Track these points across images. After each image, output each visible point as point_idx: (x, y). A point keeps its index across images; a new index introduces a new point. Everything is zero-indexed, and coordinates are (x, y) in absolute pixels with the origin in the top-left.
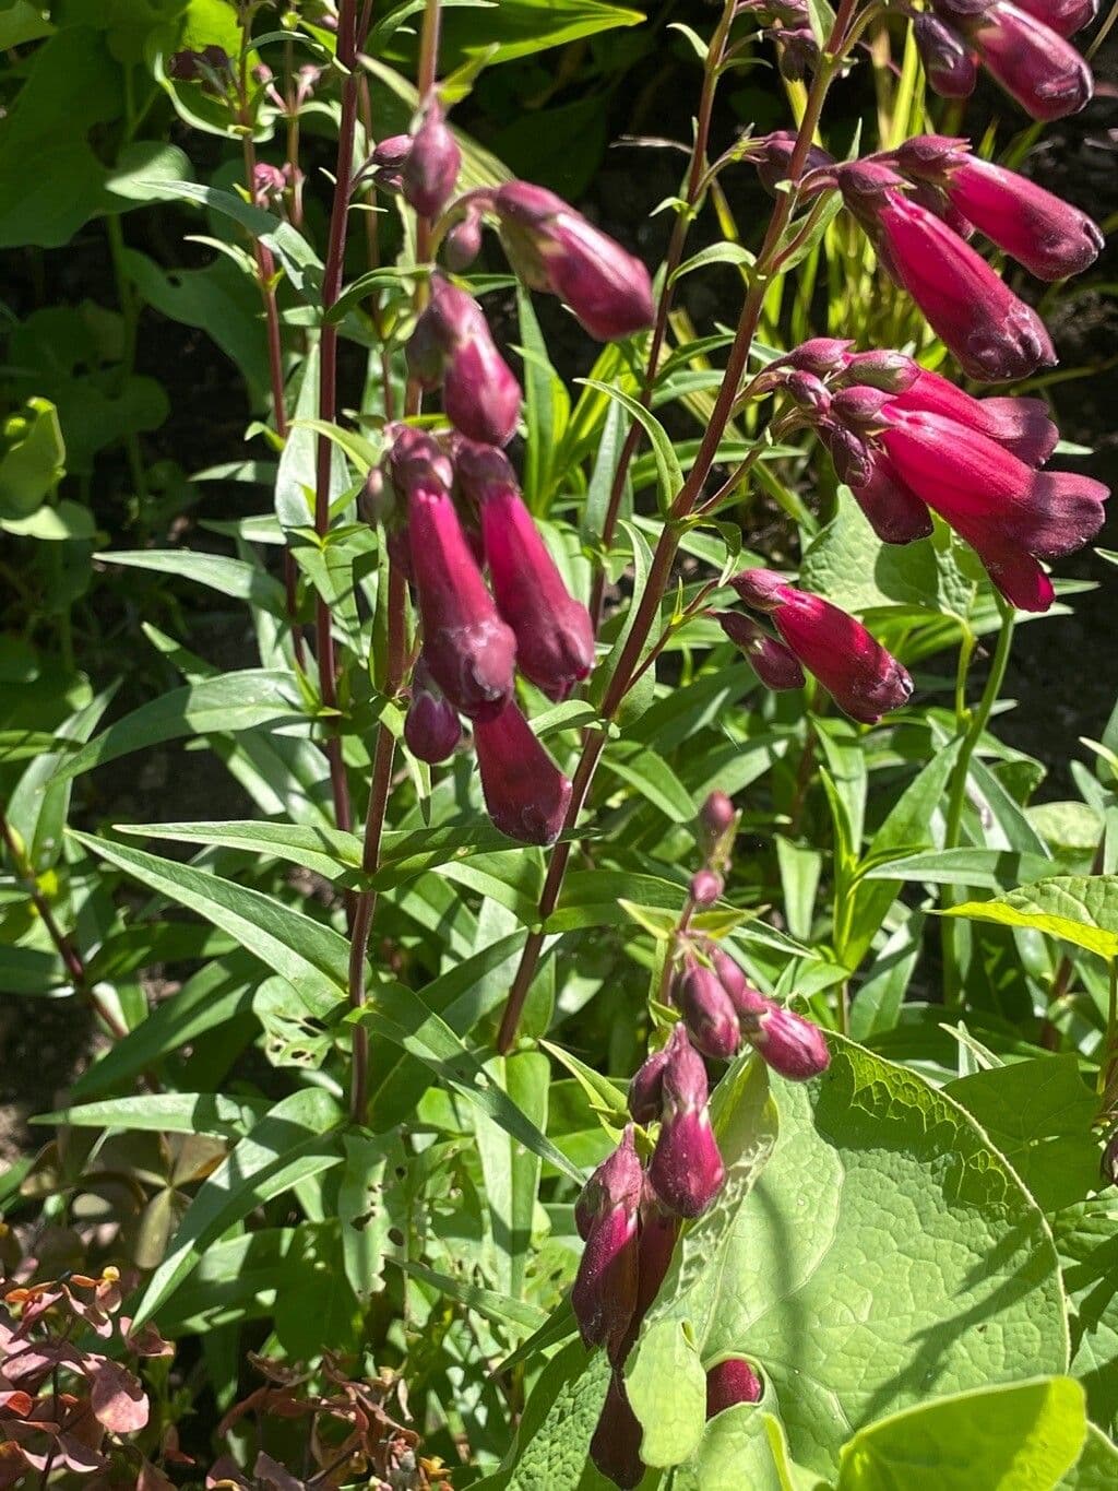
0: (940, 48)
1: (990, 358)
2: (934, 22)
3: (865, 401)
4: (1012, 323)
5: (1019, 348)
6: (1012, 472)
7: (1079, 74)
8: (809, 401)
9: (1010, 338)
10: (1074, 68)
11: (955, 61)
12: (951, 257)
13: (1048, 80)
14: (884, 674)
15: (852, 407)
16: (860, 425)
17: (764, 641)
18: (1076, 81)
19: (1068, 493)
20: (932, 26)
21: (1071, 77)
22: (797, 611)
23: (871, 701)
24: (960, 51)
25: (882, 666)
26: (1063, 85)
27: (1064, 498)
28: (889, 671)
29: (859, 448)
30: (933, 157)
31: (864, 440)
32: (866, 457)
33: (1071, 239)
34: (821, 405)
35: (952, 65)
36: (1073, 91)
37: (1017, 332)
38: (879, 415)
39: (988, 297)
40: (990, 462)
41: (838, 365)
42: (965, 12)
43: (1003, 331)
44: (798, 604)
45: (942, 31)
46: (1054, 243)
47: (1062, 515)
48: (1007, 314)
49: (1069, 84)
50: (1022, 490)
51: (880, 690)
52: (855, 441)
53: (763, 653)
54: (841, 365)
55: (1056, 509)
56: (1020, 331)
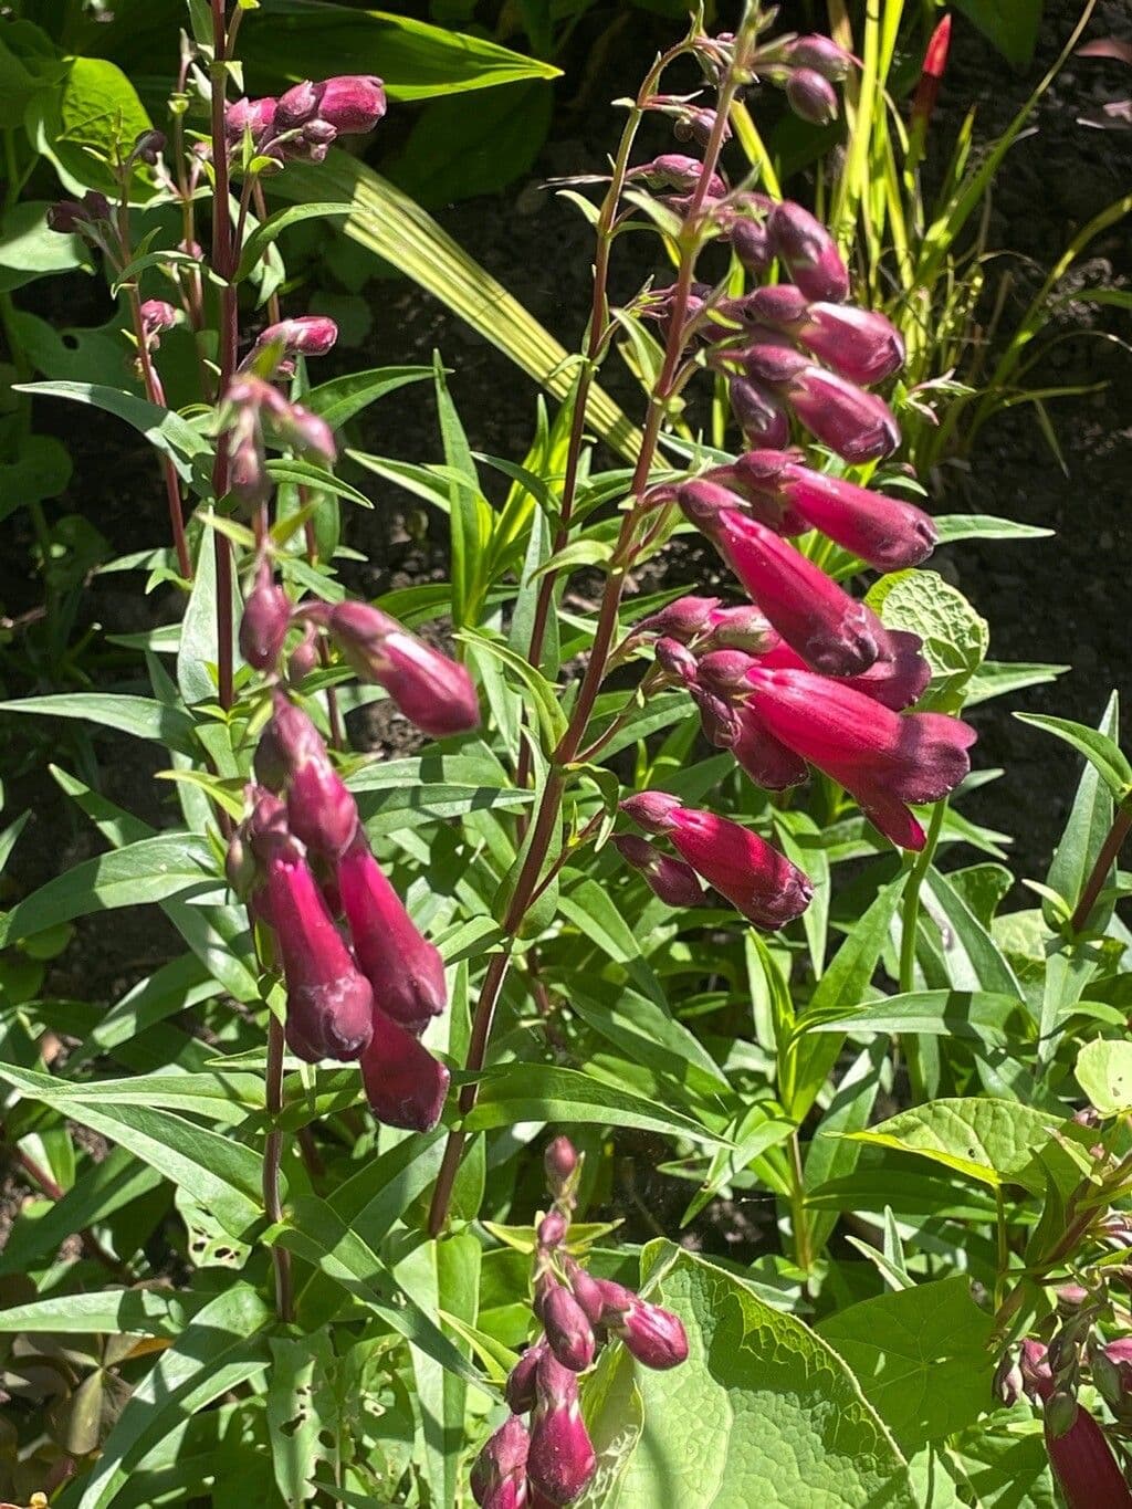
0: (752, 412)
1: (828, 662)
2: (748, 388)
3: (730, 667)
4: (849, 629)
5: (856, 651)
6: (880, 724)
7: (885, 430)
8: (675, 671)
9: (847, 642)
10: (879, 425)
11: (768, 423)
12: (785, 572)
13: (856, 436)
14: (783, 885)
15: (717, 673)
16: (726, 692)
17: (660, 862)
18: (882, 436)
19: (936, 739)
20: (745, 392)
21: (877, 433)
22: (692, 833)
23: (772, 912)
24: (772, 414)
25: (781, 877)
26: (870, 441)
27: (931, 746)
28: (788, 881)
29: (727, 714)
30: (768, 474)
31: (730, 704)
32: (733, 721)
33: (904, 540)
34: (687, 673)
35: (764, 426)
36: (880, 445)
37: (853, 636)
38: (743, 680)
39: (825, 607)
40: (856, 716)
41: (705, 627)
42: (774, 378)
43: (840, 637)
44: (692, 825)
45: (755, 396)
46: (887, 547)
47: (929, 763)
48: (842, 620)
49: (875, 439)
50: (889, 740)
51: (780, 901)
52: (722, 706)
53: (659, 875)
54: (708, 626)
55: (925, 757)
56: (856, 635)
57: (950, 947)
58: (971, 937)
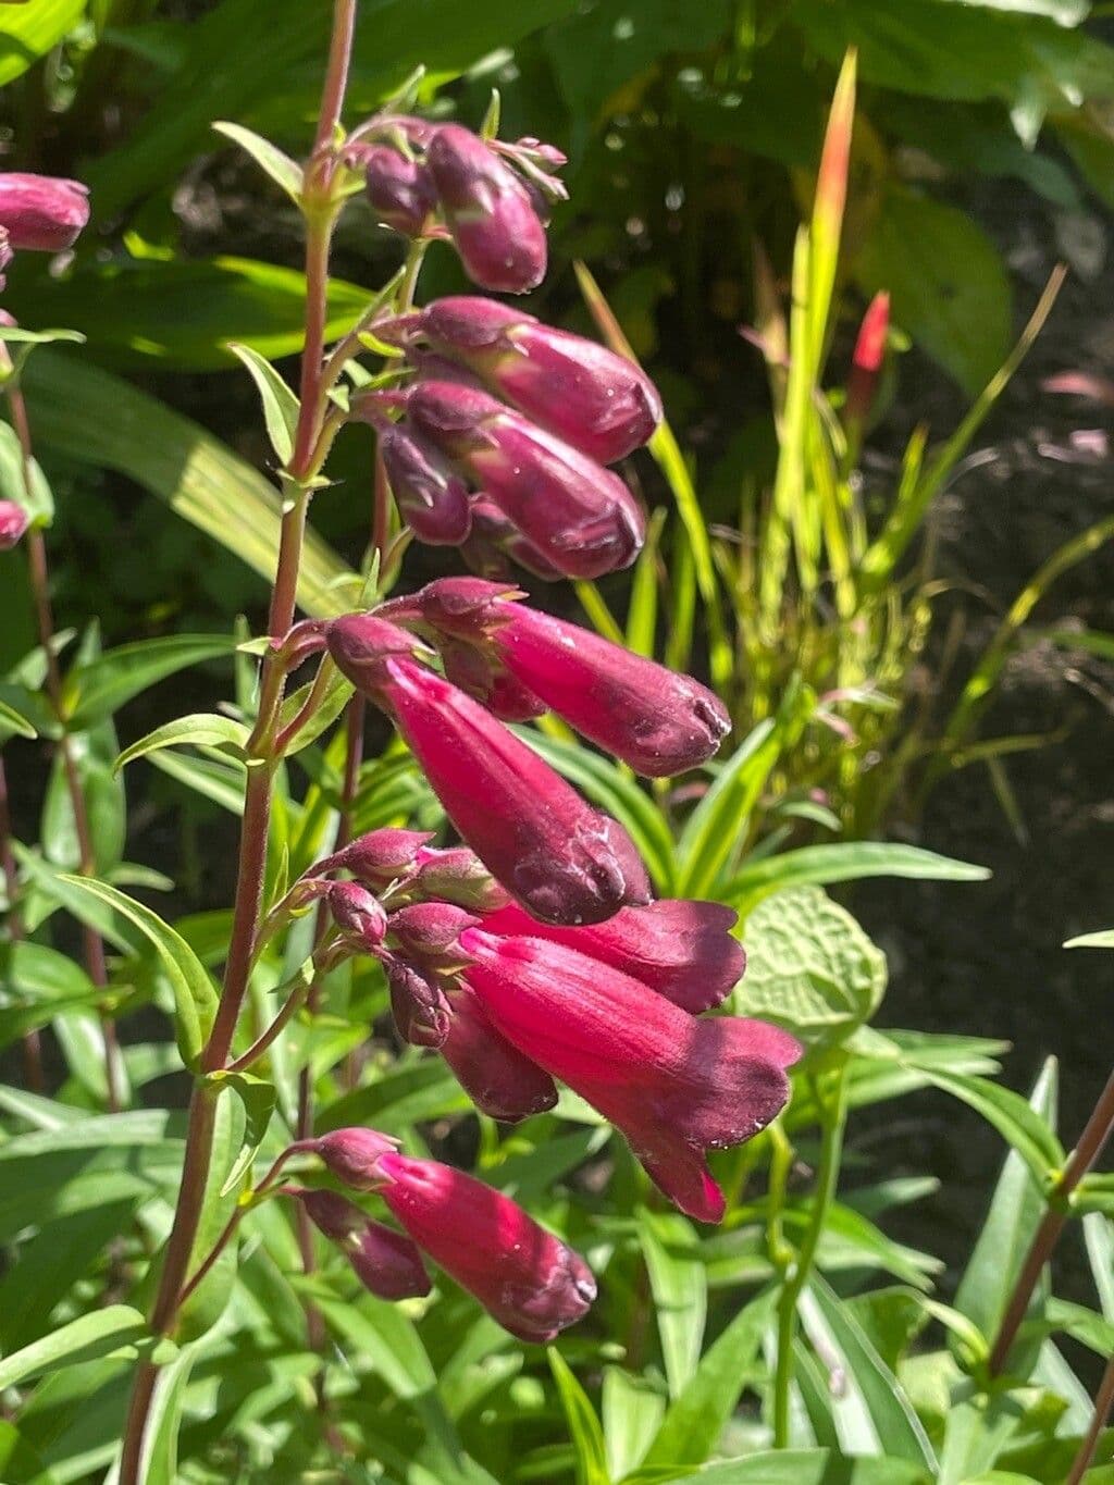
0: (412, 478)
1: (546, 897)
2: (405, 440)
3: (435, 926)
4: (581, 850)
5: (591, 884)
6: (662, 1026)
7: (618, 517)
8: (353, 927)
9: (575, 869)
10: (610, 508)
11: (434, 498)
12: (483, 755)
13: (572, 526)
14: (547, 1277)
15: (416, 934)
16: (427, 963)
17: (366, 1232)
18: (613, 526)
19: (742, 1052)
20: (402, 447)
21: (605, 521)
22: (413, 1192)
23: (528, 1314)
24: (442, 482)
25: (542, 1263)
26: (593, 533)
27: (734, 1062)
28: (555, 1271)
29: (427, 994)
30: (467, 609)
31: (432, 980)
32: (437, 1006)
33: (673, 724)
34: (369, 930)
35: (430, 502)
36: (610, 540)
37: (588, 860)
38: (454, 945)
39: (541, 813)
40: (624, 1011)
41: (408, 868)
42: (446, 427)
43: (565, 861)
44: (412, 1179)
45: (416, 454)
46: (647, 731)
47: (732, 1087)
48: (571, 834)
49: (602, 529)
50: (673, 1050)
51: (541, 1300)
52: (420, 983)
53: (362, 1251)
54: (412, 868)
55: (723, 1078)
56: (592, 860)
57: (842, 1394)
58: (870, 1383)
